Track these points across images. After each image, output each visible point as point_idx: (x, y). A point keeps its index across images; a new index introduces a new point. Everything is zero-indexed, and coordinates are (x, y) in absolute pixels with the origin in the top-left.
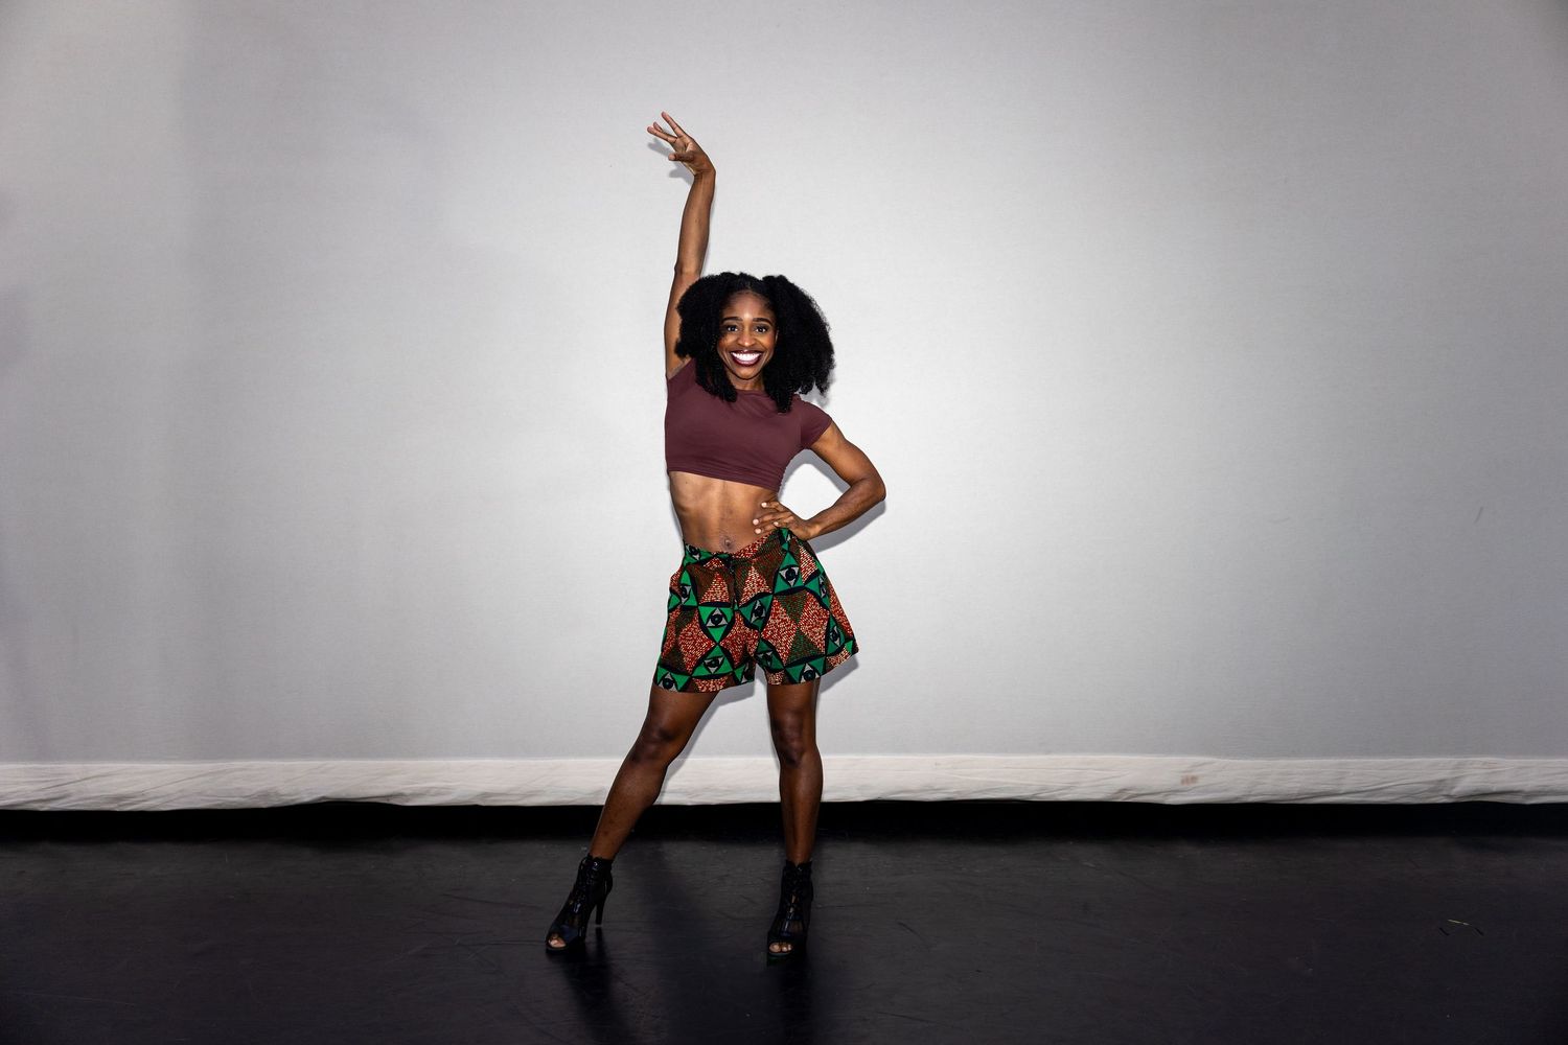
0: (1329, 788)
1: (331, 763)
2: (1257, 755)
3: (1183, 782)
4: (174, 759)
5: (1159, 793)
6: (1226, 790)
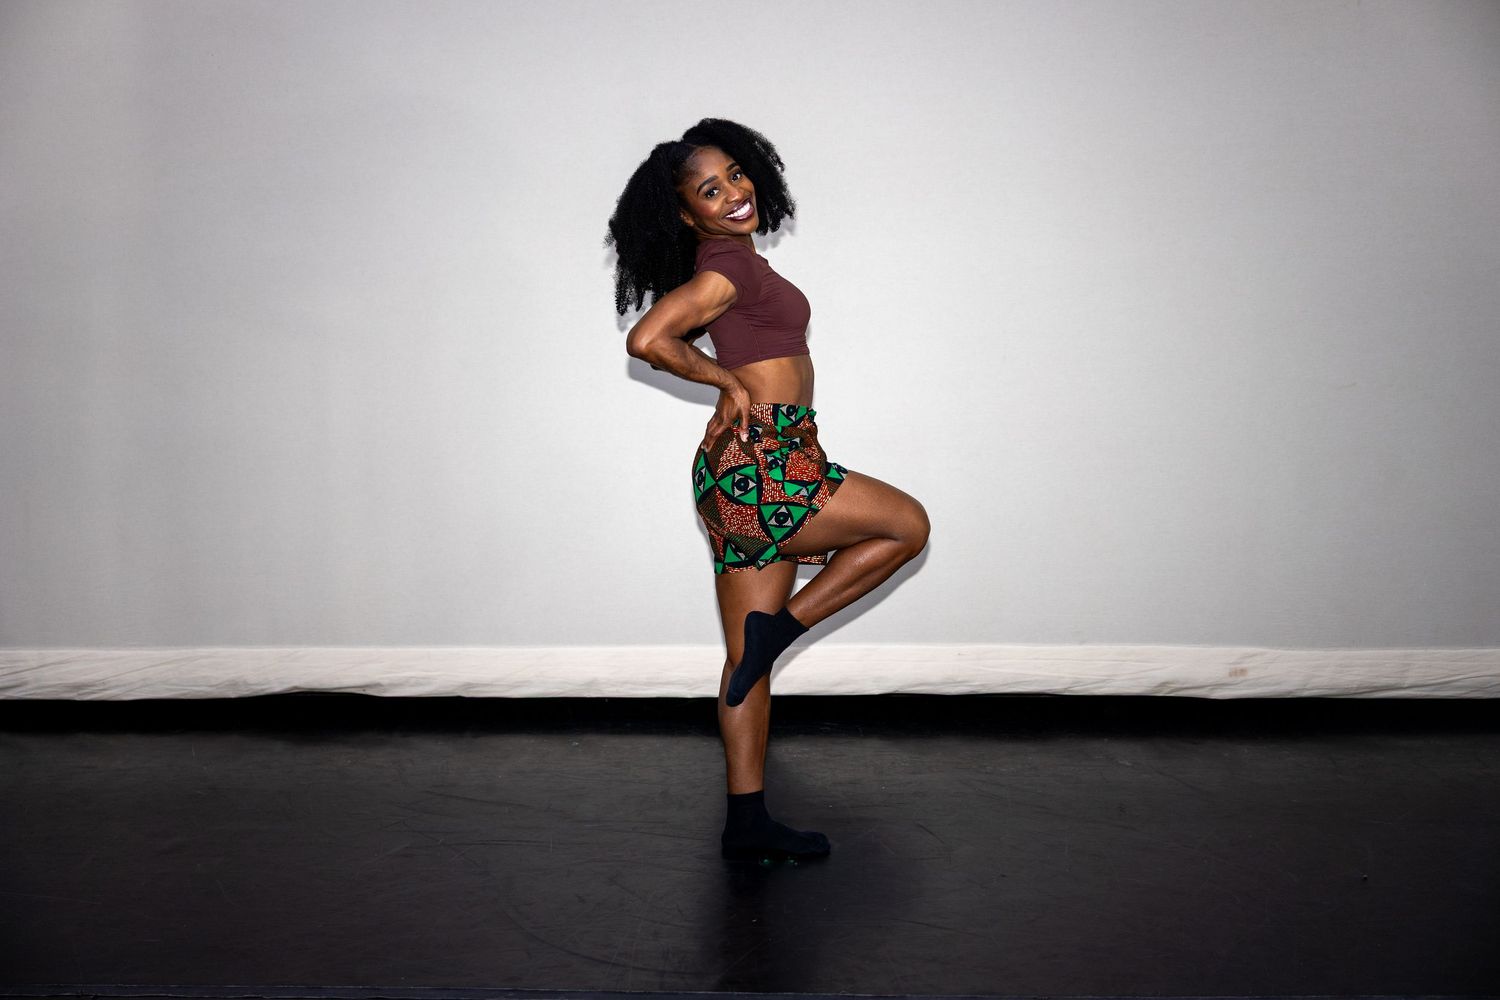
0: (1391, 681)
1: (302, 650)
2: (1313, 644)
3: (1231, 675)
4: (135, 645)
5: (1203, 687)
6: (1277, 684)
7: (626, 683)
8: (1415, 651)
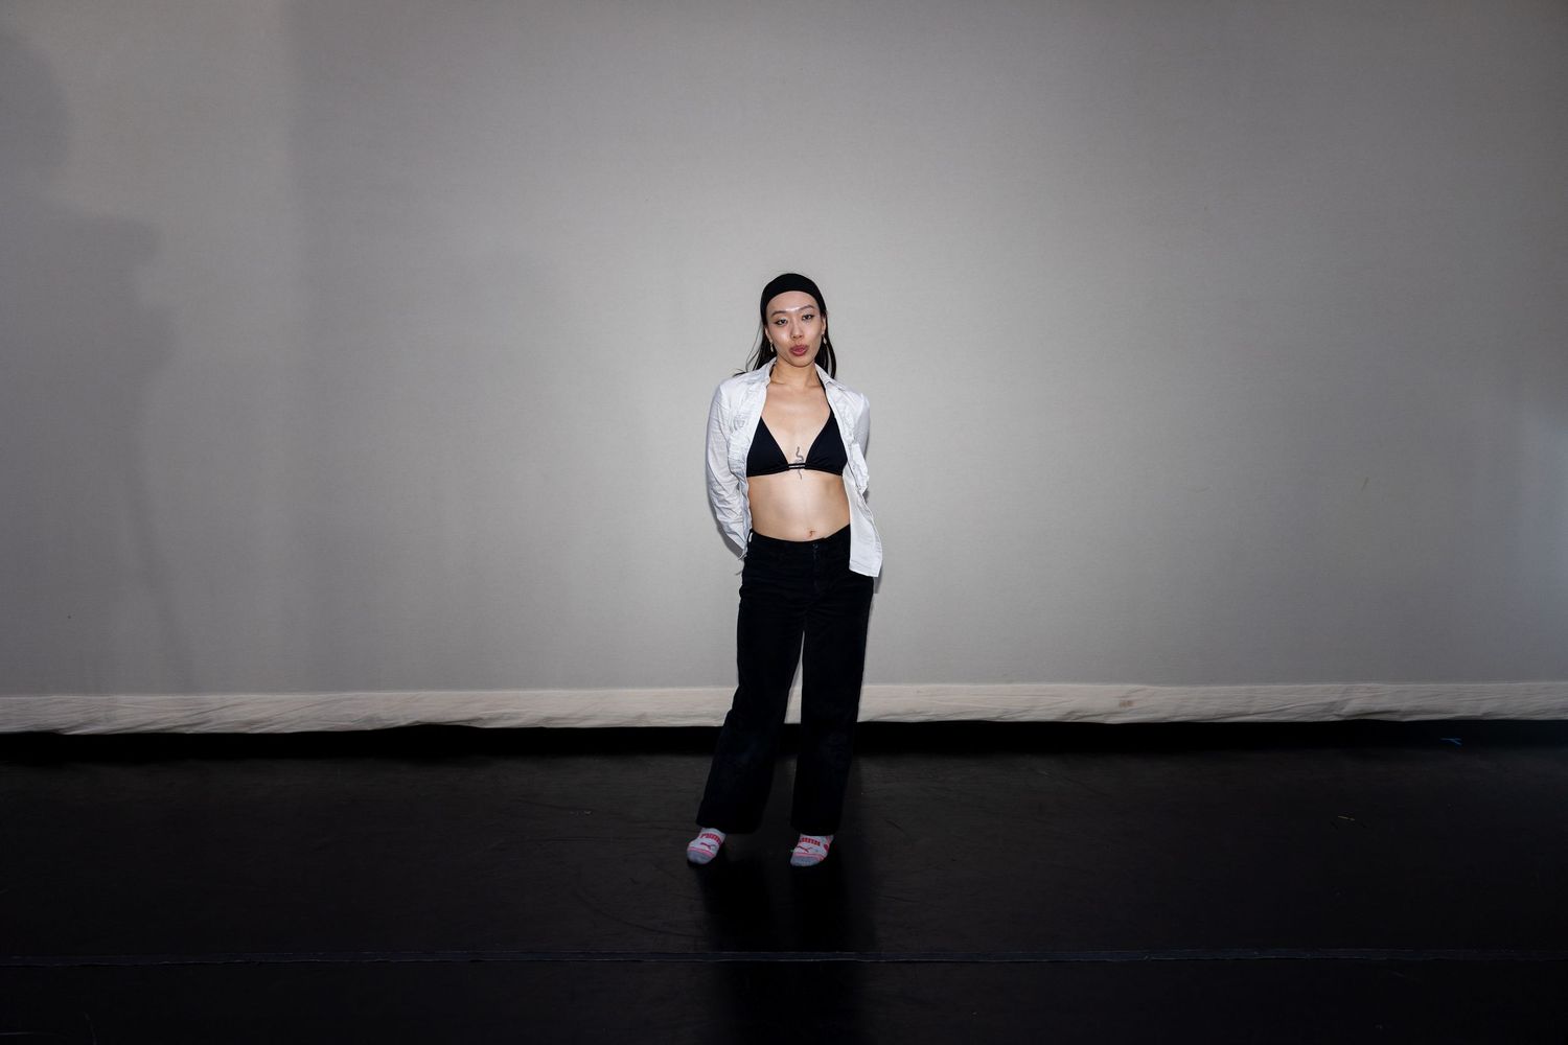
0: (1240, 709)
1: (423, 694)
2: (1181, 682)
3: (1120, 706)
5: (1100, 715)
6: (1157, 712)
7: (668, 716)
8: (1257, 687)
